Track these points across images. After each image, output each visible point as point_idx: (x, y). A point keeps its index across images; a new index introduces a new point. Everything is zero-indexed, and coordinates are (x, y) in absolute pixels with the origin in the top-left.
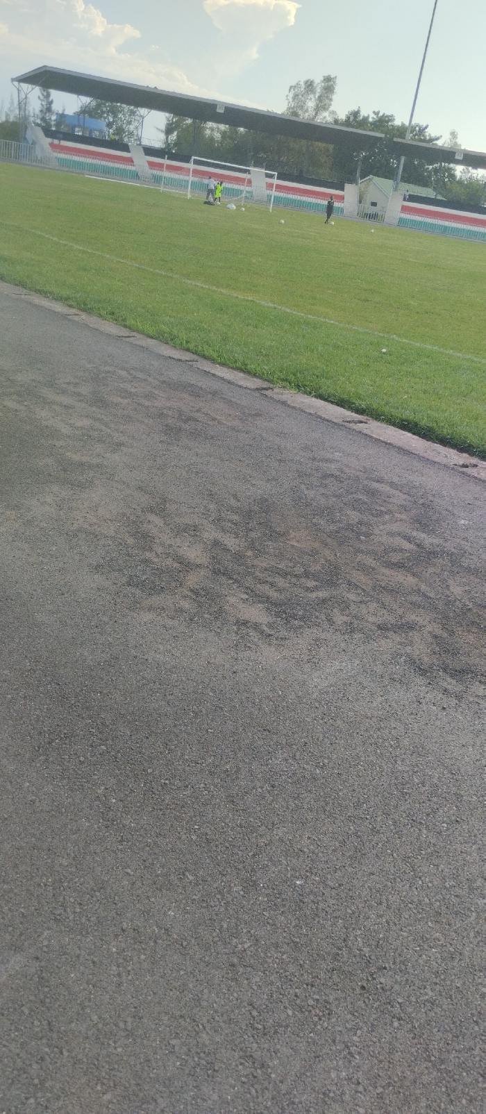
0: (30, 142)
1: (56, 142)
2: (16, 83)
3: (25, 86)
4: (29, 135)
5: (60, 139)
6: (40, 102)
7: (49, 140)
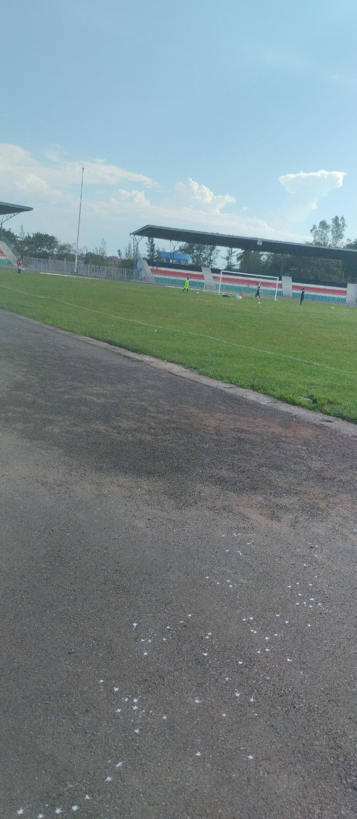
0: (139, 269)
1: (155, 268)
2: (133, 236)
3: (138, 237)
4: (139, 266)
5: (157, 266)
6: (147, 246)
7: (151, 267)
